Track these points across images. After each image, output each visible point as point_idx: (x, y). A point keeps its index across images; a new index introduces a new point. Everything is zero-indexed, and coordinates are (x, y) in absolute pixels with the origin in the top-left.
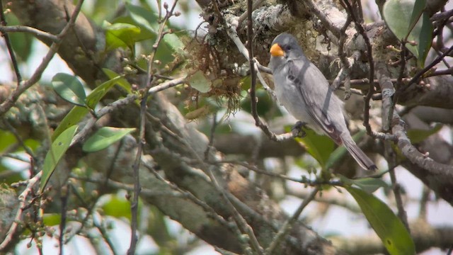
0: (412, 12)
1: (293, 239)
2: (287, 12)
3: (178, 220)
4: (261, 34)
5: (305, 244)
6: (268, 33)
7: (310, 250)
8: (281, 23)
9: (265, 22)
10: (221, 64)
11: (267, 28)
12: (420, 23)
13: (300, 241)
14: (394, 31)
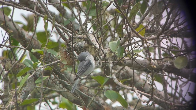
0: (116, 45)
1: (97, 102)
2: (86, 43)
3: (67, 98)
4: (80, 49)
5: (100, 103)
6: (82, 49)
7: (102, 105)
8: (85, 46)
9: (81, 46)
10: (70, 56)
11: (82, 47)
12: (118, 48)
13: (99, 102)
14: (112, 50)
